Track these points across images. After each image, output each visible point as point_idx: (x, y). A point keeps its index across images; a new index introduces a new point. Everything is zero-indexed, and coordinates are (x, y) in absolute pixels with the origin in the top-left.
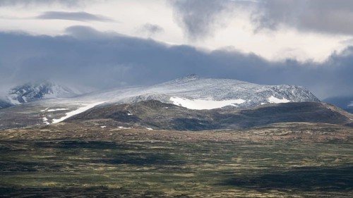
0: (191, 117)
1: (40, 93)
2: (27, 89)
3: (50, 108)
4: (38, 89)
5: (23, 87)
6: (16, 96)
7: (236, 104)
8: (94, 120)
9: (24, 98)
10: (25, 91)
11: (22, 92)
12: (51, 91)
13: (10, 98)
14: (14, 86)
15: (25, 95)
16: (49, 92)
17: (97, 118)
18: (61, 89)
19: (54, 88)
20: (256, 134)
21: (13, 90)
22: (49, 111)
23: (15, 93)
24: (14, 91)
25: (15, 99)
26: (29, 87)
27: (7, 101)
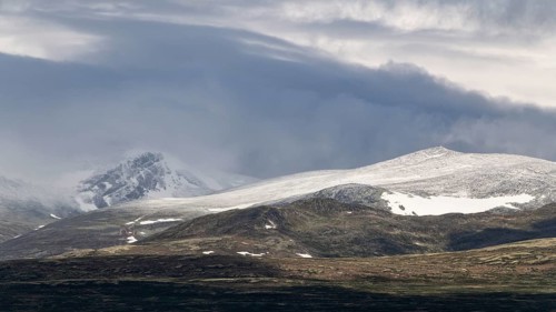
0: (397, 232)
1: (139, 188)
2: (112, 182)
3: (146, 219)
4: (134, 180)
5: (106, 177)
6: (91, 194)
7: (515, 205)
8: (192, 240)
9: (107, 199)
10: (109, 186)
11: (104, 186)
12: (163, 185)
13: (79, 200)
14: (88, 174)
15: (109, 192)
16: (158, 186)
17: (201, 235)
18: (183, 181)
19: (167, 179)
20: (484, 263)
21: (87, 182)
22: (142, 223)
23: (90, 189)
24: (88, 186)
25: (89, 201)
26: (118, 177)
27: (73, 206)
